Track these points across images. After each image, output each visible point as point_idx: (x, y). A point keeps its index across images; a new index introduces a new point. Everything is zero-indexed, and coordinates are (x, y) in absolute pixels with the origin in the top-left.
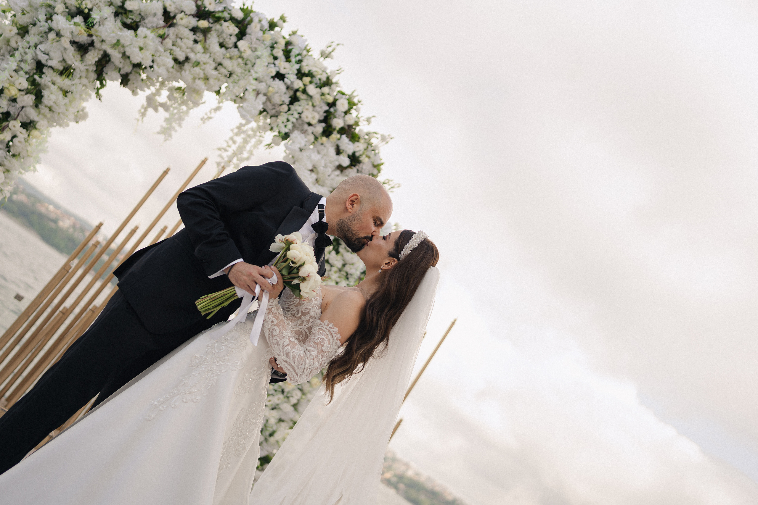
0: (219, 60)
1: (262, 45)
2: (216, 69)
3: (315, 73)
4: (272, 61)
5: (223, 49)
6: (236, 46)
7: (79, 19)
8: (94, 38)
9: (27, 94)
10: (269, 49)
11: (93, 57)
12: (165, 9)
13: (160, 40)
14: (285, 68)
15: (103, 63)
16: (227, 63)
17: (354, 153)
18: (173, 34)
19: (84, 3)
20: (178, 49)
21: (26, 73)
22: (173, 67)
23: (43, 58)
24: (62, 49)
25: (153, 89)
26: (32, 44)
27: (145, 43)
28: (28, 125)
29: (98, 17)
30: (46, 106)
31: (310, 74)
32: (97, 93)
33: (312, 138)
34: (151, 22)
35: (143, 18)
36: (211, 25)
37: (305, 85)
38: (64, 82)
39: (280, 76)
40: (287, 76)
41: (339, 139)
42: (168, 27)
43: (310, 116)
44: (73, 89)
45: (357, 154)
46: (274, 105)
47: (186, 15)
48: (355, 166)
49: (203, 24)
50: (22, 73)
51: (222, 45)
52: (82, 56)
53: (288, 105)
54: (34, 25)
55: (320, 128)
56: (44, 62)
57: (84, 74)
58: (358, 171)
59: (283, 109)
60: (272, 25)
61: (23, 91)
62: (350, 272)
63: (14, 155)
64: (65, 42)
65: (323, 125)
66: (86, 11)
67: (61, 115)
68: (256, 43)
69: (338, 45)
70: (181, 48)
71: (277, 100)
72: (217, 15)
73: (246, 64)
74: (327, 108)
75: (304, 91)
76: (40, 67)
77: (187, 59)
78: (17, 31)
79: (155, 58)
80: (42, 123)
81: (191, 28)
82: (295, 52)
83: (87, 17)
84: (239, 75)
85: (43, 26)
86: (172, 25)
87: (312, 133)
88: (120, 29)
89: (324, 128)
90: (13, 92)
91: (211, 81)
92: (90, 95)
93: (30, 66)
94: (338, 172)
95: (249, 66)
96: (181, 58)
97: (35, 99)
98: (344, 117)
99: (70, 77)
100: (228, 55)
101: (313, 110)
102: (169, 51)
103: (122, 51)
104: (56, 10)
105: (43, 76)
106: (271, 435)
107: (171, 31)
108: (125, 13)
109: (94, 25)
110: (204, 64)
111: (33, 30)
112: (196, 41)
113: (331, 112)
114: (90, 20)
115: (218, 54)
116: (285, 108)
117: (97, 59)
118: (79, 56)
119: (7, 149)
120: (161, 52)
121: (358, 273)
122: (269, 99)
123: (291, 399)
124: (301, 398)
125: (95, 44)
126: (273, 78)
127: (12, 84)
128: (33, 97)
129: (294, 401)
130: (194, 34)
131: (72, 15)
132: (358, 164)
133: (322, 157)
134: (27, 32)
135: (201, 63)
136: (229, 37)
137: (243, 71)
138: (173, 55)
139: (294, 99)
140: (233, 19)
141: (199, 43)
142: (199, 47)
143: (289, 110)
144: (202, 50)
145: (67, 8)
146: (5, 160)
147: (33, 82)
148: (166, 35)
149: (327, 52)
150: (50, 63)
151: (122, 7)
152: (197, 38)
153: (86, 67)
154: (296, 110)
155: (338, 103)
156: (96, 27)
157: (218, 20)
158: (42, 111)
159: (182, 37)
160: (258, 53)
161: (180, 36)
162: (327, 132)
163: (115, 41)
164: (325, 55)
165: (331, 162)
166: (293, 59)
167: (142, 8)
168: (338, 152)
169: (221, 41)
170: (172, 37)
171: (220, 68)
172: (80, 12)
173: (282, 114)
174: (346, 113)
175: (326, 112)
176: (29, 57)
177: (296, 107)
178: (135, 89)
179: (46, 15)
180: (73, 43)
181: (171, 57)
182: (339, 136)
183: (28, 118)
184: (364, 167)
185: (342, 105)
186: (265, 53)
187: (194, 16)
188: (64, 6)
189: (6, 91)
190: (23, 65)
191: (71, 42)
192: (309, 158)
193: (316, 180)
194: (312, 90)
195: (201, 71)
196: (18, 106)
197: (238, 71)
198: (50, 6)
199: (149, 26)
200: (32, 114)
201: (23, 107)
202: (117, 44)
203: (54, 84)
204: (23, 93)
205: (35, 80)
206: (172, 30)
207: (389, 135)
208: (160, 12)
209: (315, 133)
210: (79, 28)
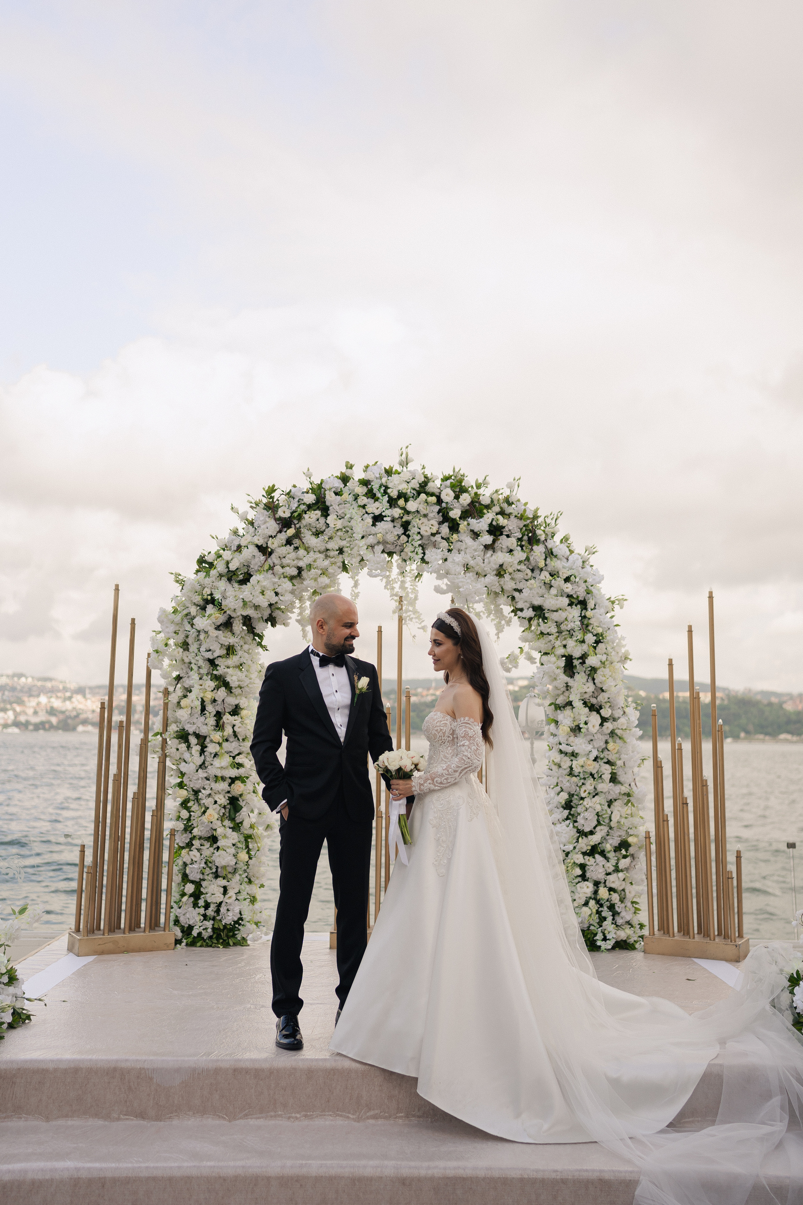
0: (323, 548)
1: (348, 505)
2: (327, 557)
3: (404, 491)
4: (364, 511)
5: (321, 537)
6: (328, 525)
7: (210, 607)
8: (228, 612)
9: (218, 690)
10: (354, 502)
11: (238, 627)
12: (257, 546)
13: (271, 572)
14: (378, 508)
15: (248, 623)
16: (330, 545)
17: (491, 525)
18: (277, 558)
19: (204, 592)
20: (288, 568)
21: (207, 674)
22: (294, 585)
23: (209, 655)
24: (215, 639)
25: (296, 611)
26: (196, 651)
27: (261, 586)
28: (236, 711)
29: (220, 596)
30: (236, 688)
31: (402, 495)
32: (262, 647)
33: (444, 544)
34: (256, 564)
35: (248, 566)
36: (298, 526)
37: (404, 509)
38: (233, 660)
39: (378, 518)
40: (383, 514)
41: (468, 524)
42: (269, 557)
43: (428, 529)
44: (242, 660)
45: (494, 523)
46: (393, 544)
47: (275, 536)
48: (501, 534)
49: (291, 532)
50: (205, 677)
51: (318, 533)
52: (231, 631)
53: (404, 534)
54: (187, 637)
55: (445, 529)
56: (211, 658)
57: (242, 643)
58: (508, 536)
59: (403, 540)
60: (345, 479)
61: (214, 689)
62: (569, 628)
63: (243, 740)
64: (213, 633)
65: (446, 524)
66: (209, 597)
67: (249, 685)
68: (341, 509)
69: (407, 447)
70: (288, 566)
71: (391, 538)
72: (296, 514)
73: (348, 531)
74: (437, 508)
75: (408, 513)
76: (212, 662)
77: (300, 569)
78: (182, 650)
79: (276, 590)
80: (243, 702)
81: (285, 543)
82: (375, 486)
83: (213, 601)
84: (348, 545)
85: (193, 633)
86: (270, 554)
87: (442, 538)
88: (240, 588)
89: (449, 527)
90: (209, 696)
91: (330, 570)
92: (258, 653)
93: (206, 668)
94: (490, 552)
95: (350, 531)
96: (295, 572)
97: (226, 689)
98: (458, 501)
99: (235, 653)
100: (327, 539)
101: (429, 520)
102: (282, 576)
103: (252, 605)
104: (192, 614)
105: (218, 668)
106: (611, 821)
107: (274, 558)
108: (234, 574)
109: (221, 603)
110: (314, 561)
111: (190, 640)
112: (297, 548)
113: (444, 508)
114: (216, 603)
115: (318, 545)
116: (404, 538)
117: (241, 625)
118: (229, 633)
119: (237, 738)
120: (277, 582)
121: (579, 623)
122: (384, 542)
123: (603, 776)
124: (612, 769)
125: (232, 616)
126: (374, 525)
127: (204, 691)
128: (223, 689)
129: (607, 777)
130: (290, 546)
131: (204, 608)
132: (504, 530)
133: (465, 553)
134: (188, 644)
135: (312, 563)
136: (317, 522)
137: (348, 539)
138: (287, 577)
139: (406, 526)
140: (310, 507)
141: (300, 548)
142: (302, 552)
143: (408, 536)
144: (306, 553)
145: (198, 605)
146: (241, 748)
147: (216, 678)
148: (272, 565)
149: (404, 460)
150: (216, 654)
151: (229, 571)
152: (295, 545)
153: (239, 637)
154: (414, 533)
155: (443, 496)
156: (223, 603)
157: (300, 518)
158: (237, 693)
159: (284, 555)
160: (348, 516)
161: (281, 556)
162: (454, 527)
163: (242, 604)
164: (405, 463)
165: (475, 550)
166: (379, 495)
167: (242, 561)
168: (476, 535)
169: (314, 530)
170: (277, 562)
171: (329, 553)
172: (207, 602)
173: (405, 545)
174: (457, 497)
175: (439, 513)
176: (201, 663)
177: (413, 531)
178: (284, 622)
179: (189, 622)
180: (218, 628)
181: (286, 579)
182: (466, 523)
183: (232, 705)
184: (511, 528)
185: (448, 495)
186: (353, 511)
187: (280, 531)
188: (194, 607)
189: (205, 699)
190: (202, 671)
191: (216, 629)
192: (454, 561)
193: (477, 574)
194: (412, 506)
195: (316, 570)
196: (219, 703)
197: (343, 543)
198: (187, 615)
199: (256, 568)
200: (232, 701)
201: (223, 700)
202: (245, 603)
203: (228, 667)
204: (215, 691)
205: (216, 675)
206: (273, 556)
207: (514, 479)
208: (256, 551)
209: (445, 537)
210: (213, 616)
